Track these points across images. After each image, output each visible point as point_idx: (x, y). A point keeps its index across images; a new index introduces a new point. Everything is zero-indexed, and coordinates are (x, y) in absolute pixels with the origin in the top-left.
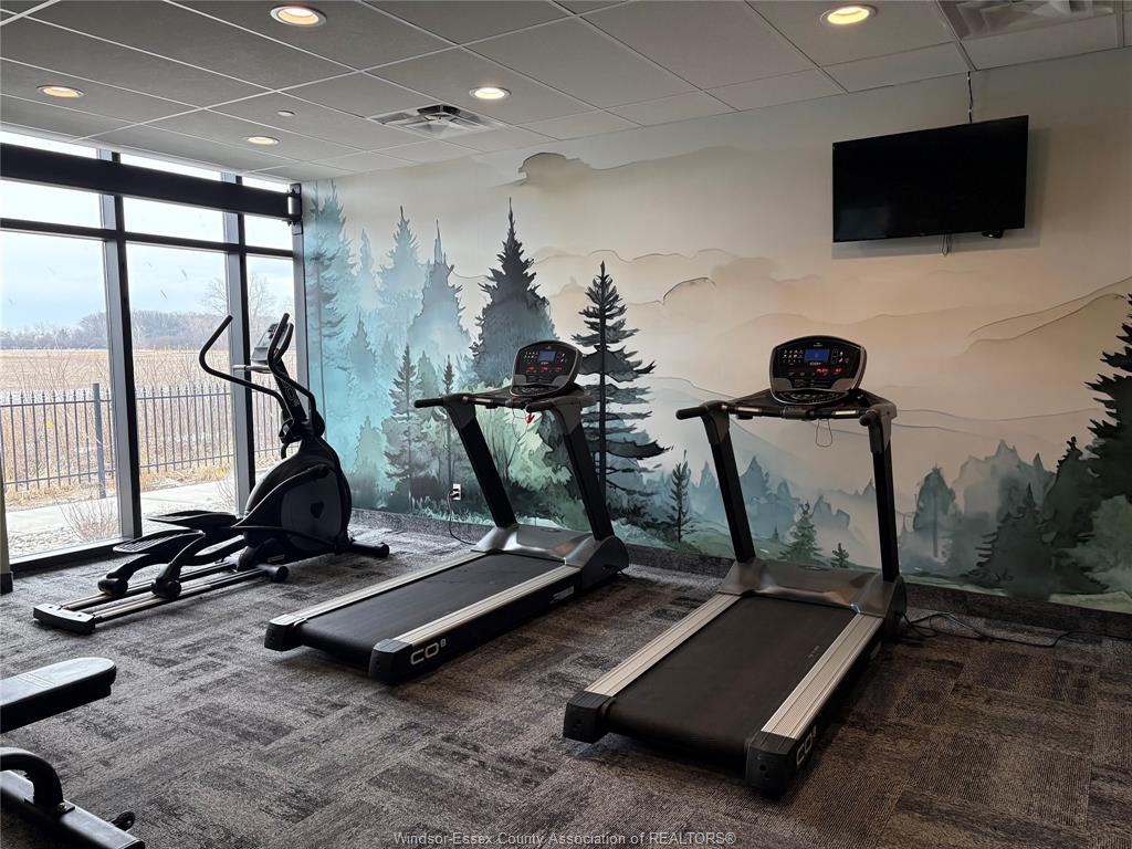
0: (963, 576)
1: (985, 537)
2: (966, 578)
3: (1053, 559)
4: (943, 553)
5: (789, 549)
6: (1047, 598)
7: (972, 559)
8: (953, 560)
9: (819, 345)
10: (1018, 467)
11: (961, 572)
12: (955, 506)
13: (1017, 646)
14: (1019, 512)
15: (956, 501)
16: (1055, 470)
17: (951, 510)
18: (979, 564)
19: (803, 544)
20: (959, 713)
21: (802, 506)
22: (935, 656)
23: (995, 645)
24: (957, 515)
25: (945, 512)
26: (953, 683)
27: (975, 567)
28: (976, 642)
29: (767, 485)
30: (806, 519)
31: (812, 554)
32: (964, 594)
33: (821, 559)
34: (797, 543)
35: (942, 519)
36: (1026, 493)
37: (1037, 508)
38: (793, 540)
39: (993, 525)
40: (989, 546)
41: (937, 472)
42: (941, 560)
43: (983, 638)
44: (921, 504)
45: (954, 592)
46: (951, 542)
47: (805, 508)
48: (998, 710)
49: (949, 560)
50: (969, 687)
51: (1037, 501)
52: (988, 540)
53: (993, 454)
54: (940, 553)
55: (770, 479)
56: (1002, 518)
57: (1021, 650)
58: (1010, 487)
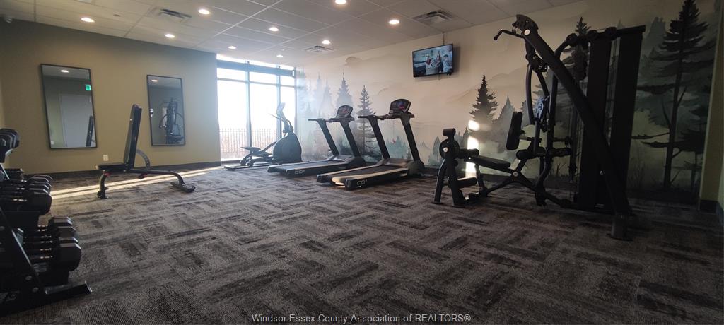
9: (401, 101)
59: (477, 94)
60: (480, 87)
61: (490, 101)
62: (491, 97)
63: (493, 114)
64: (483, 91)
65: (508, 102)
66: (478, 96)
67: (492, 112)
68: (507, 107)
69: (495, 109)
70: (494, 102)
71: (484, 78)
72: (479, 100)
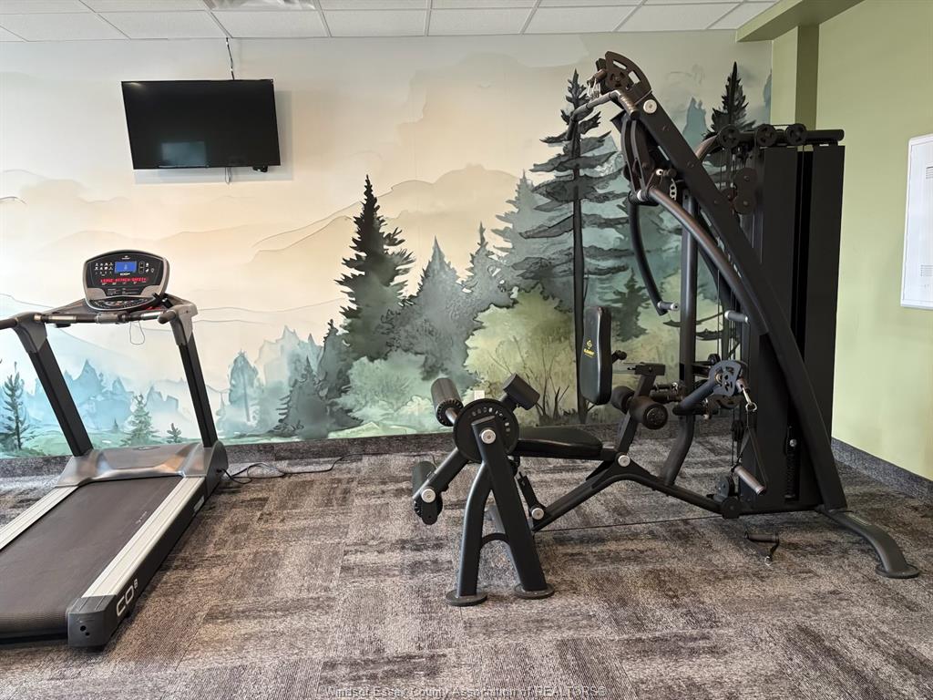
0: (270, 432)
1: (281, 400)
2: (271, 433)
3: (328, 408)
4: (254, 417)
5: (129, 436)
6: (326, 436)
7: (275, 418)
8: (262, 422)
9: (126, 258)
10: (299, 344)
11: (268, 430)
12: (259, 380)
13: (307, 475)
14: (302, 377)
15: (258, 376)
16: (323, 344)
17: (256, 383)
18: (281, 421)
19: (141, 430)
20: (260, 535)
21: (136, 398)
22: (248, 496)
23: (292, 478)
24: (260, 386)
25: (252, 385)
26: (259, 514)
27: (278, 424)
28: (279, 479)
29: (102, 384)
30: (142, 408)
31: (150, 437)
32: (272, 446)
33: (158, 440)
34: (136, 430)
35: (250, 391)
36: (306, 363)
37: (314, 373)
38: (132, 428)
39: (286, 390)
40: (286, 406)
41: (242, 355)
42: (253, 423)
43: (285, 475)
44: (233, 382)
45: (264, 445)
46: (258, 407)
47: (139, 399)
48: (289, 525)
49: (259, 422)
50: (270, 514)
51: (313, 368)
52: (284, 401)
53: (281, 337)
54: (251, 419)
55: (104, 378)
56: (292, 383)
57: (309, 477)
58: (295, 360)
59: (352, 231)
60: (359, 212)
61: (391, 250)
62: (392, 240)
63: (402, 285)
64: (368, 222)
65: (438, 253)
66: (357, 236)
67: (398, 279)
68: (437, 266)
69: (406, 271)
70: (401, 254)
71: (369, 187)
72: (360, 246)
